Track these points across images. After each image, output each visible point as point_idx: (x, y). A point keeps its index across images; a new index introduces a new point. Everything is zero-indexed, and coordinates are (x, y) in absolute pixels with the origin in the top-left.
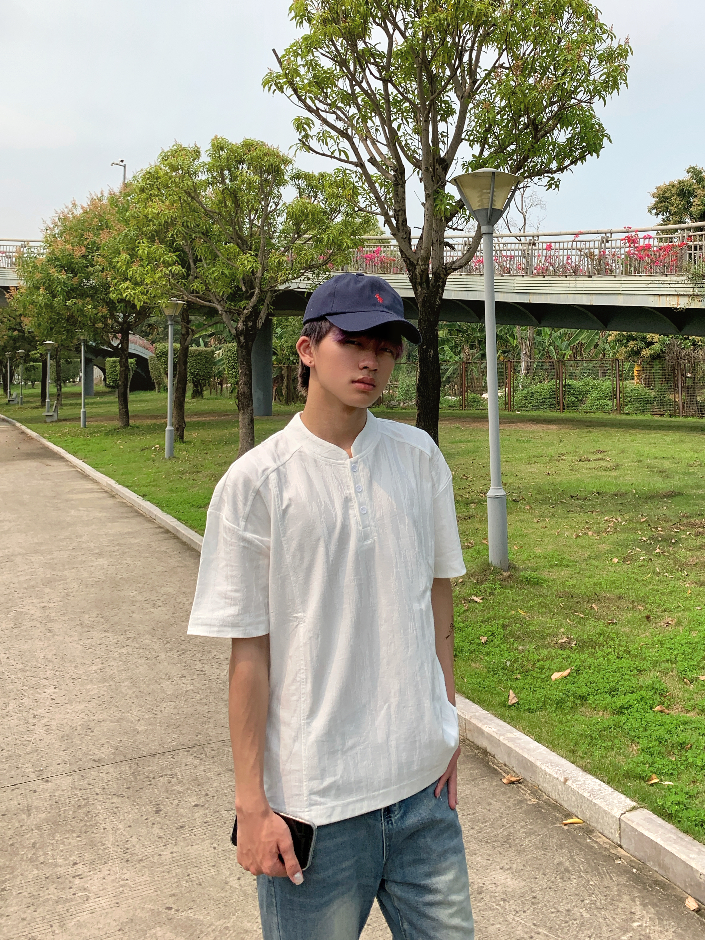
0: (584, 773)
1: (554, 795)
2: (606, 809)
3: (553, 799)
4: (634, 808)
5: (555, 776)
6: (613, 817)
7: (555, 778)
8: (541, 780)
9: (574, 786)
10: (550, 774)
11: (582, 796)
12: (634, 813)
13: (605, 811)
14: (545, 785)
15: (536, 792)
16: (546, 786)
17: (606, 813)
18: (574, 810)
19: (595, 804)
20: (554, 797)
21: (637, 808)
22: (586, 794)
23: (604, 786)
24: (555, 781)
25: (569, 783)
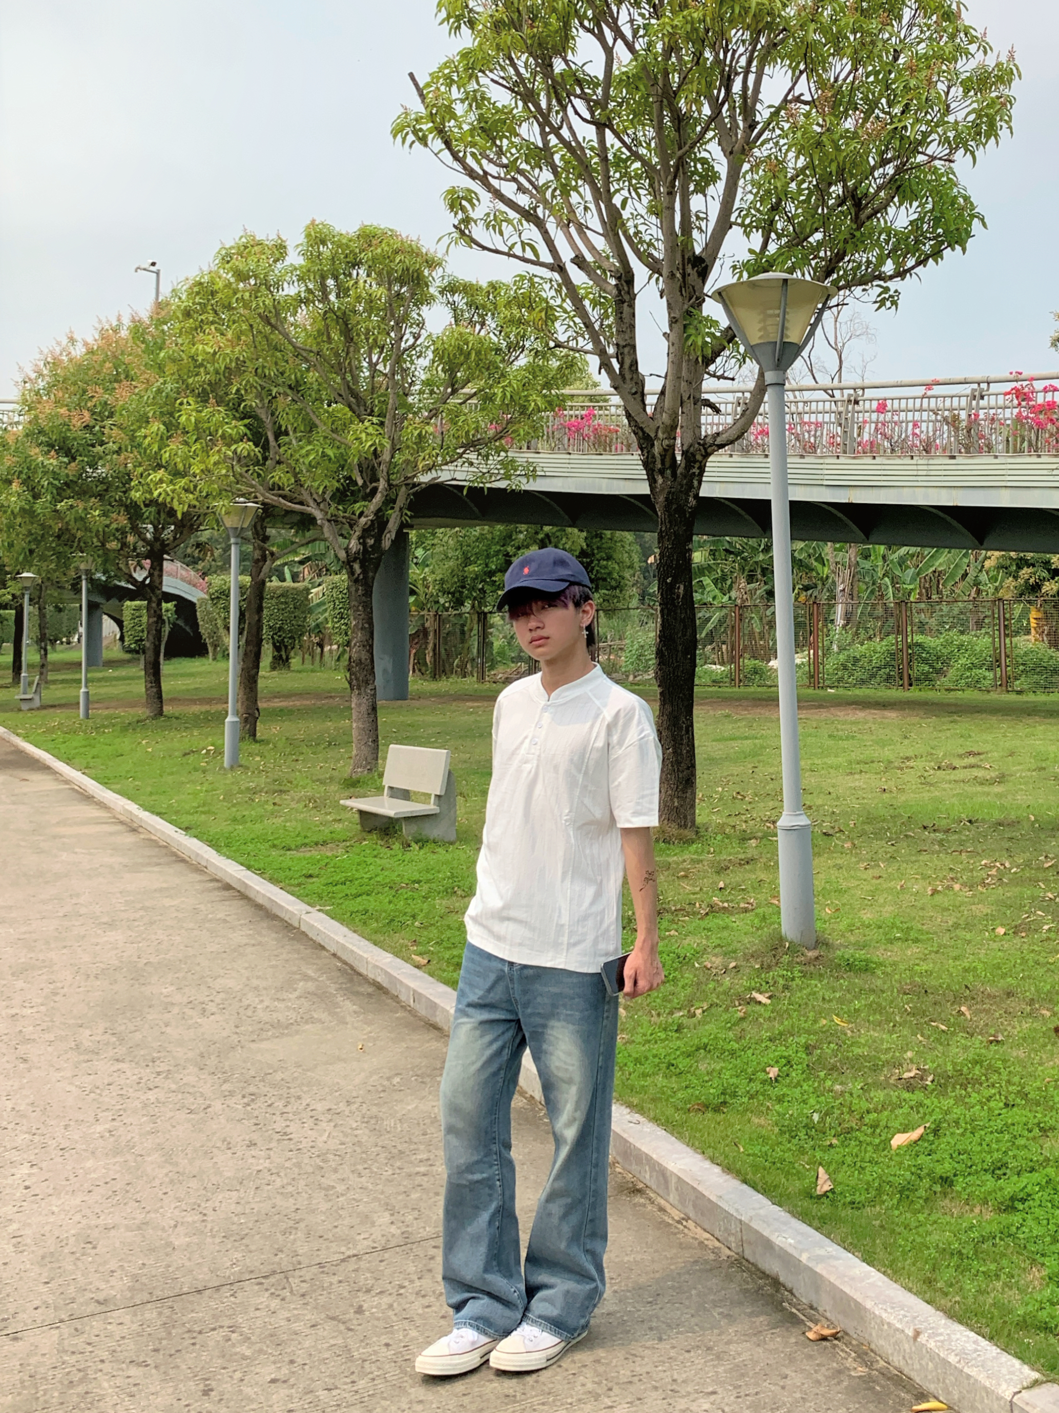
0: (949, 1322)
1: (897, 1360)
2: (987, 1384)
3: (895, 1368)
4: (1036, 1383)
5: (899, 1326)
6: (999, 1398)
7: (898, 1329)
8: (874, 1334)
9: (932, 1344)
10: (889, 1324)
11: (945, 1362)
12: (1036, 1391)
13: (985, 1388)
14: (882, 1342)
15: (865, 1354)
16: (881, 1344)
17: (987, 1392)
18: (931, 1387)
19: (969, 1377)
20: (897, 1364)
21: (1042, 1383)
22: (952, 1359)
23: (984, 1343)
24: (898, 1335)
25: (922, 1339)
